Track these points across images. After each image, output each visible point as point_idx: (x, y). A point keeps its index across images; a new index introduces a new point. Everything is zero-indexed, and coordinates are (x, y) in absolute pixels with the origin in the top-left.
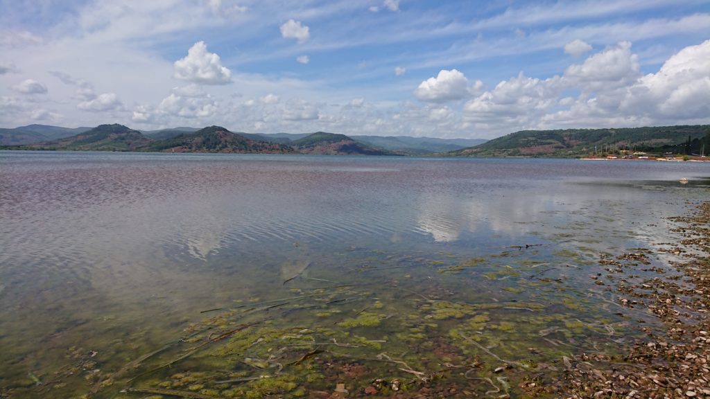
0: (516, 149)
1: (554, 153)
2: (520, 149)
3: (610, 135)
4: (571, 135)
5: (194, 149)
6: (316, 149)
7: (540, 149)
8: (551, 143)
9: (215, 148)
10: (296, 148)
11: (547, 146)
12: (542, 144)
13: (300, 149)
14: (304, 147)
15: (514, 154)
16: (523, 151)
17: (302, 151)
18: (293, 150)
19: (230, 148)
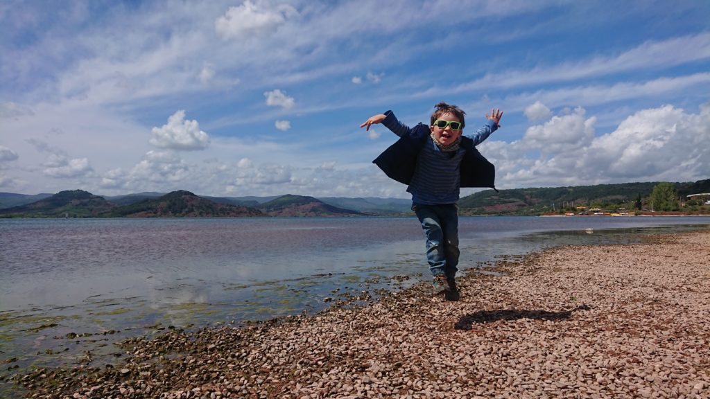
0: (480, 208)
1: (517, 211)
2: (484, 208)
3: (569, 192)
4: (531, 194)
5: (159, 213)
6: (284, 211)
7: (504, 207)
8: (514, 202)
9: (181, 212)
10: (264, 211)
11: (510, 205)
12: (505, 202)
13: (268, 212)
14: (272, 209)
15: (478, 213)
16: (487, 209)
17: (271, 214)
18: (261, 212)
19: (196, 212)
